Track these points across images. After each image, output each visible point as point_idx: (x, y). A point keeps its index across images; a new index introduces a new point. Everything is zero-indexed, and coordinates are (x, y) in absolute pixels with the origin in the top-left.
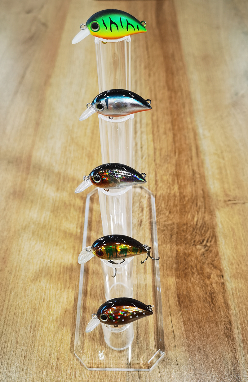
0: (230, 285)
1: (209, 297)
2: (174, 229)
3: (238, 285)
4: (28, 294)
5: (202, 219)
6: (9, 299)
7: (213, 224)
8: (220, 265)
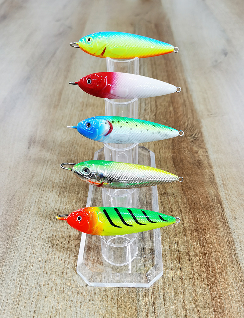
0: (213, 156)
3: (219, 157)
5: (191, 124)
6: (47, 165)
7: (199, 126)
8: (205, 147)
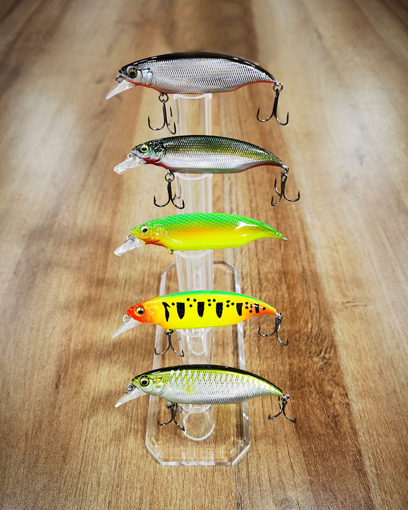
0: (357, 406)
1: (332, 421)
2: (284, 338)
3: (366, 406)
4: (111, 422)
7: (330, 331)
8: (343, 382)
